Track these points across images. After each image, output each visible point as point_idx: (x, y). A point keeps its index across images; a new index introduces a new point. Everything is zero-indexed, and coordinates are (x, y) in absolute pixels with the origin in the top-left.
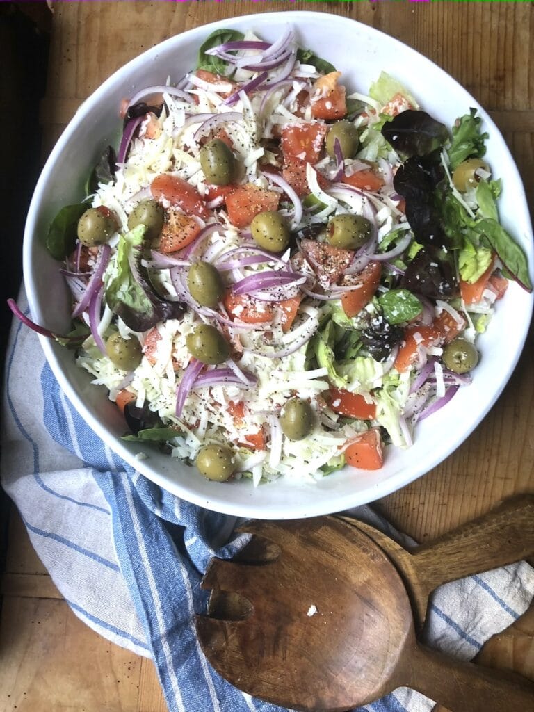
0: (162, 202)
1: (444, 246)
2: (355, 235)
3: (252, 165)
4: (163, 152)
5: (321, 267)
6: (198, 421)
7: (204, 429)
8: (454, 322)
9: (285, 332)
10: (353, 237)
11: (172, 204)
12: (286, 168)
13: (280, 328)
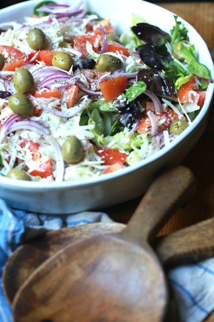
0: (4, 55)
1: (162, 70)
2: (110, 61)
3: (56, 43)
4: (8, 41)
5: (91, 81)
6: (10, 158)
7: (13, 161)
8: (176, 115)
9: (68, 108)
10: (109, 62)
11: (10, 56)
12: (75, 45)
13: (65, 104)
